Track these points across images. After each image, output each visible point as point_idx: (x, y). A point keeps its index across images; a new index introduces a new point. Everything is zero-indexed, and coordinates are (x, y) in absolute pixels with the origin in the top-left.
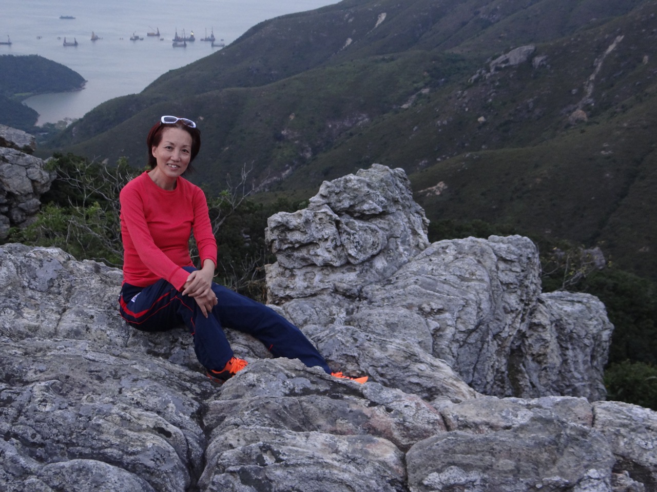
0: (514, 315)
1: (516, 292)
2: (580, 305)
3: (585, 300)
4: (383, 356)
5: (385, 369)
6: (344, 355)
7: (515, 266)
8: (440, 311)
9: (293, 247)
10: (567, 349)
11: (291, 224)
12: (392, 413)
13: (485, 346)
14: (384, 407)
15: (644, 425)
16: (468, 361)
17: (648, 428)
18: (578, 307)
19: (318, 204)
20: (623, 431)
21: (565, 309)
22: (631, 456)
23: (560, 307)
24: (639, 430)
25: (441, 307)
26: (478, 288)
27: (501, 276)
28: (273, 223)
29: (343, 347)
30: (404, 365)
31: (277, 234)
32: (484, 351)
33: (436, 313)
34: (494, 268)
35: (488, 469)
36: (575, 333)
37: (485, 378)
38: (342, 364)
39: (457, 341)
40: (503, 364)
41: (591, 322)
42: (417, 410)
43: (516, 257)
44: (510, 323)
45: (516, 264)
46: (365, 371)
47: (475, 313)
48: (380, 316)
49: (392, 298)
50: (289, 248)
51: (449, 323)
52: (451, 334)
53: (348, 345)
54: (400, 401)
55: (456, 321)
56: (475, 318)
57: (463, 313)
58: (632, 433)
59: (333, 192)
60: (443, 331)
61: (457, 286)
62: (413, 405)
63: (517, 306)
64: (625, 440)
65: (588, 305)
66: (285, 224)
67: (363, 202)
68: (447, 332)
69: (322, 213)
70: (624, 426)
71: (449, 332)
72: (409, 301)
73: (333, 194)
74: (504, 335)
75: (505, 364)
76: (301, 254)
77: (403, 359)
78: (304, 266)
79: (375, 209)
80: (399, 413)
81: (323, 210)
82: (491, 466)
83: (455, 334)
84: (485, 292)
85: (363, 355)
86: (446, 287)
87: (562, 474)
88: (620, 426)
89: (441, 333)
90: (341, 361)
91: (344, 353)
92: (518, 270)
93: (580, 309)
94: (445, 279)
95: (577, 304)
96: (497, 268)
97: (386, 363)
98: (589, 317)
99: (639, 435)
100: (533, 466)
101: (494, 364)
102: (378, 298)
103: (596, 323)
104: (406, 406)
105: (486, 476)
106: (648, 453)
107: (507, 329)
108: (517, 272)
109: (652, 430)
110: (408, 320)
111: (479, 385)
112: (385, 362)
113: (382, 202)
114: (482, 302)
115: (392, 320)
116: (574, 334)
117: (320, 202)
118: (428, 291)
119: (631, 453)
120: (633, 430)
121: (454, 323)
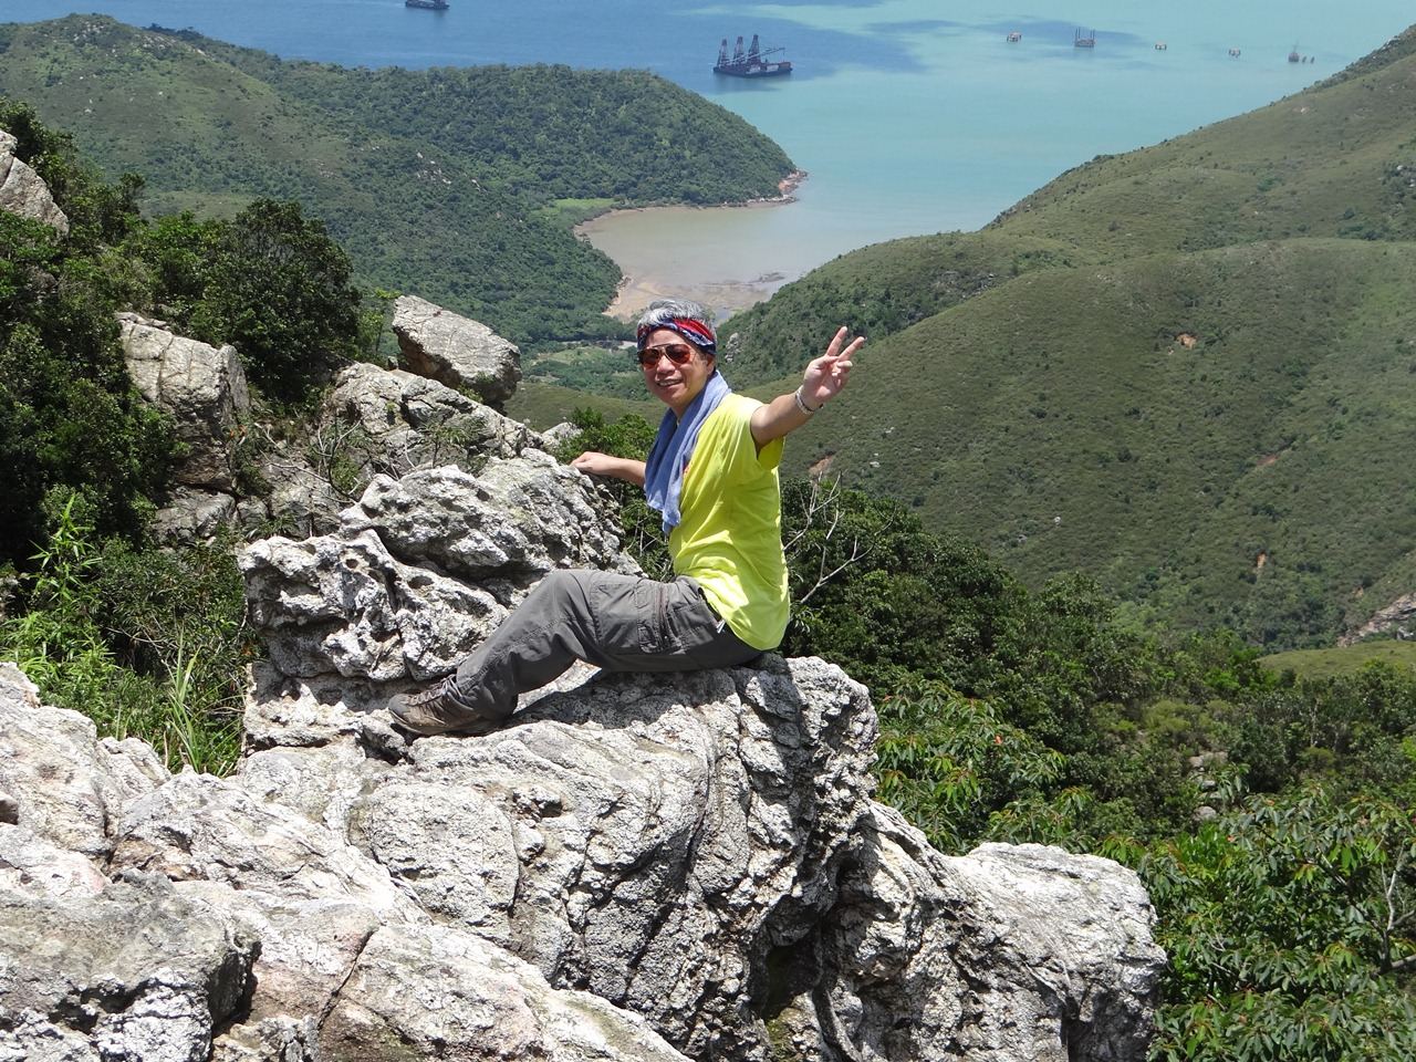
0: (776, 854)
1: (787, 797)
2: (1069, 882)
3: (1088, 874)
4: (246, 843)
5: (247, 874)
6: (167, 829)
7: (786, 732)
8: (553, 809)
9: (296, 623)
10: (984, 987)
11: (289, 566)
12: (29, 885)
13: (675, 916)
14: (19, 873)
15: (441, 964)
16: (614, 942)
17: (447, 971)
18: (1061, 885)
19: (354, 526)
20: (400, 969)
21: (1021, 889)
22: (398, 1017)
23: (1011, 879)
24: (430, 973)
25: (554, 797)
26: (667, 768)
27: (750, 752)
28: (249, 559)
29: (167, 811)
30: (286, 870)
31: (260, 587)
32: (668, 928)
33: (544, 813)
34: (732, 728)
35: (22, 951)
36: (1011, 945)
37: (668, 996)
38: (157, 848)
39: (587, 888)
40: (733, 974)
41: (1084, 932)
42: (73, 885)
43: (788, 709)
44: (761, 872)
45: (788, 726)
46: (200, 871)
47: (638, 824)
48: (414, 800)
49: (460, 764)
50: (286, 625)
51: (570, 839)
52: (571, 867)
53: (179, 809)
54: (49, 866)
55: (588, 839)
56: (637, 837)
57: (610, 820)
58: (415, 976)
59: (393, 502)
60: (551, 857)
61: (619, 758)
62: (68, 877)
63: (785, 835)
64: (400, 987)
65: (1092, 887)
66: (276, 564)
67: (463, 534)
68: (560, 861)
69: (354, 547)
70: (406, 960)
71: (566, 862)
72: (494, 777)
73: (394, 509)
74: (735, 899)
75: (740, 976)
76: (311, 643)
77: (290, 857)
78: (321, 674)
79: (487, 554)
80: (40, 887)
81: (358, 542)
82: (30, 947)
83: (582, 869)
84: (682, 781)
85: (205, 834)
86: (590, 756)
87: (120, 970)
88: (399, 961)
89: (544, 860)
90: (159, 842)
91: (167, 825)
92: (792, 742)
93: (1063, 893)
94: (599, 739)
95: (1060, 879)
96: (741, 728)
97: (250, 859)
98: (1084, 919)
99: (427, 981)
100: (87, 954)
101: (697, 968)
102: (433, 760)
103: (1102, 935)
104: (55, 876)
105: (16, 963)
106: (431, 1016)
107: (746, 885)
108: (788, 747)
109: (451, 976)
110: (471, 817)
111: (645, 1011)
112: (248, 857)
113: (509, 540)
114: (666, 802)
115: (437, 813)
116: (1008, 949)
117: (357, 521)
118: (539, 759)
119: (398, 1012)
120: (422, 971)
121: (583, 841)
